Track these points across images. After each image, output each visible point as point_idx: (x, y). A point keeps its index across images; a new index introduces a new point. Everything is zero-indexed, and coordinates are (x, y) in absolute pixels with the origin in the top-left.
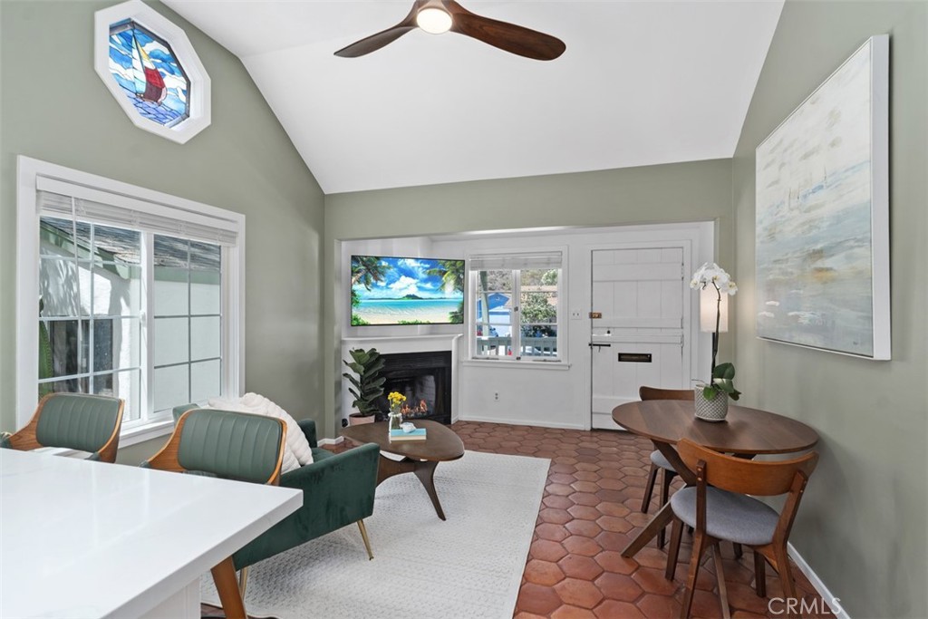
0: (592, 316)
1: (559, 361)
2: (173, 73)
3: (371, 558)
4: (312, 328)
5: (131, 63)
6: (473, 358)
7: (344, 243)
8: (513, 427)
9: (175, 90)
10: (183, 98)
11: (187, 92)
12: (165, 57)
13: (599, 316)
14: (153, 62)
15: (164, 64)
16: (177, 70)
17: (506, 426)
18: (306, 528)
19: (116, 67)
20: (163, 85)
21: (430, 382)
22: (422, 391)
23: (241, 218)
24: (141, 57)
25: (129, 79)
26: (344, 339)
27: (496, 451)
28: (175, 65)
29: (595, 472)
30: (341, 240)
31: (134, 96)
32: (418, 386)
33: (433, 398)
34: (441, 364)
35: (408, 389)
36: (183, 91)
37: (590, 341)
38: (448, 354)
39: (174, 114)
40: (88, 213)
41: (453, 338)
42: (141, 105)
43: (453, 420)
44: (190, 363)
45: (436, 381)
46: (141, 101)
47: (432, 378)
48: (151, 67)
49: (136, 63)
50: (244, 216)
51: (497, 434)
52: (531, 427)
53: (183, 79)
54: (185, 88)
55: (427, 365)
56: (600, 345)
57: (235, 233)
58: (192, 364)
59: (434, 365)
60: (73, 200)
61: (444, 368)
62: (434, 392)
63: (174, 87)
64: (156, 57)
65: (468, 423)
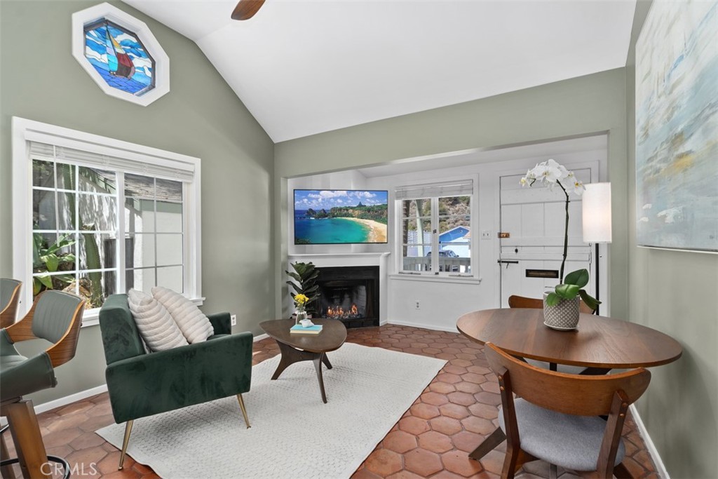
0: (500, 236)
1: (472, 276)
2: (140, 56)
3: (249, 427)
4: (264, 246)
5: (106, 50)
6: (400, 273)
7: (289, 180)
8: (430, 332)
9: (143, 69)
10: (149, 74)
11: (153, 70)
12: (133, 45)
13: (507, 236)
14: (124, 49)
15: (133, 50)
16: (143, 54)
17: (424, 330)
18: (183, 396)
19: (92, 53)
20: (132, 65)
21: (363, 291)
22: (357, 298)
23: (198, 161)
24: (113, 45)
25: (103, 61)
26: (290, 254)
27: (403, 350)
28: (142, 50)
29: (484, 375)
30: (287, 178)
31: (109, 74)
32: (355, 294)
33: (364, 304)
34: (371, 277)
35: (346, 296)
36: (149, 69)
37: (498, 258)
38: (376, 269)
39: (141, 86)
40: (66, 157)
41: (380, 255)
42: (114, 80)
43: (381, 323)
44: (156, 267)
45: (367, 290)
46: (113, 77)
47: (363, 288)
48: (122, 52)
49: (110, 50)
50: (200, 159)
51: (413, 336)
52: (445, 332)
53: (148, 60)
54: (150, 67)
55: (358, 277)
56: (508, 262)
57: (193, 172)
58: (158, 269)
59: (364, 277)
60: (54, 147)
61: (373, 280)
62: (365, 299)
63: (141, 66)
64: (126, 45)
65: (394, 326)
